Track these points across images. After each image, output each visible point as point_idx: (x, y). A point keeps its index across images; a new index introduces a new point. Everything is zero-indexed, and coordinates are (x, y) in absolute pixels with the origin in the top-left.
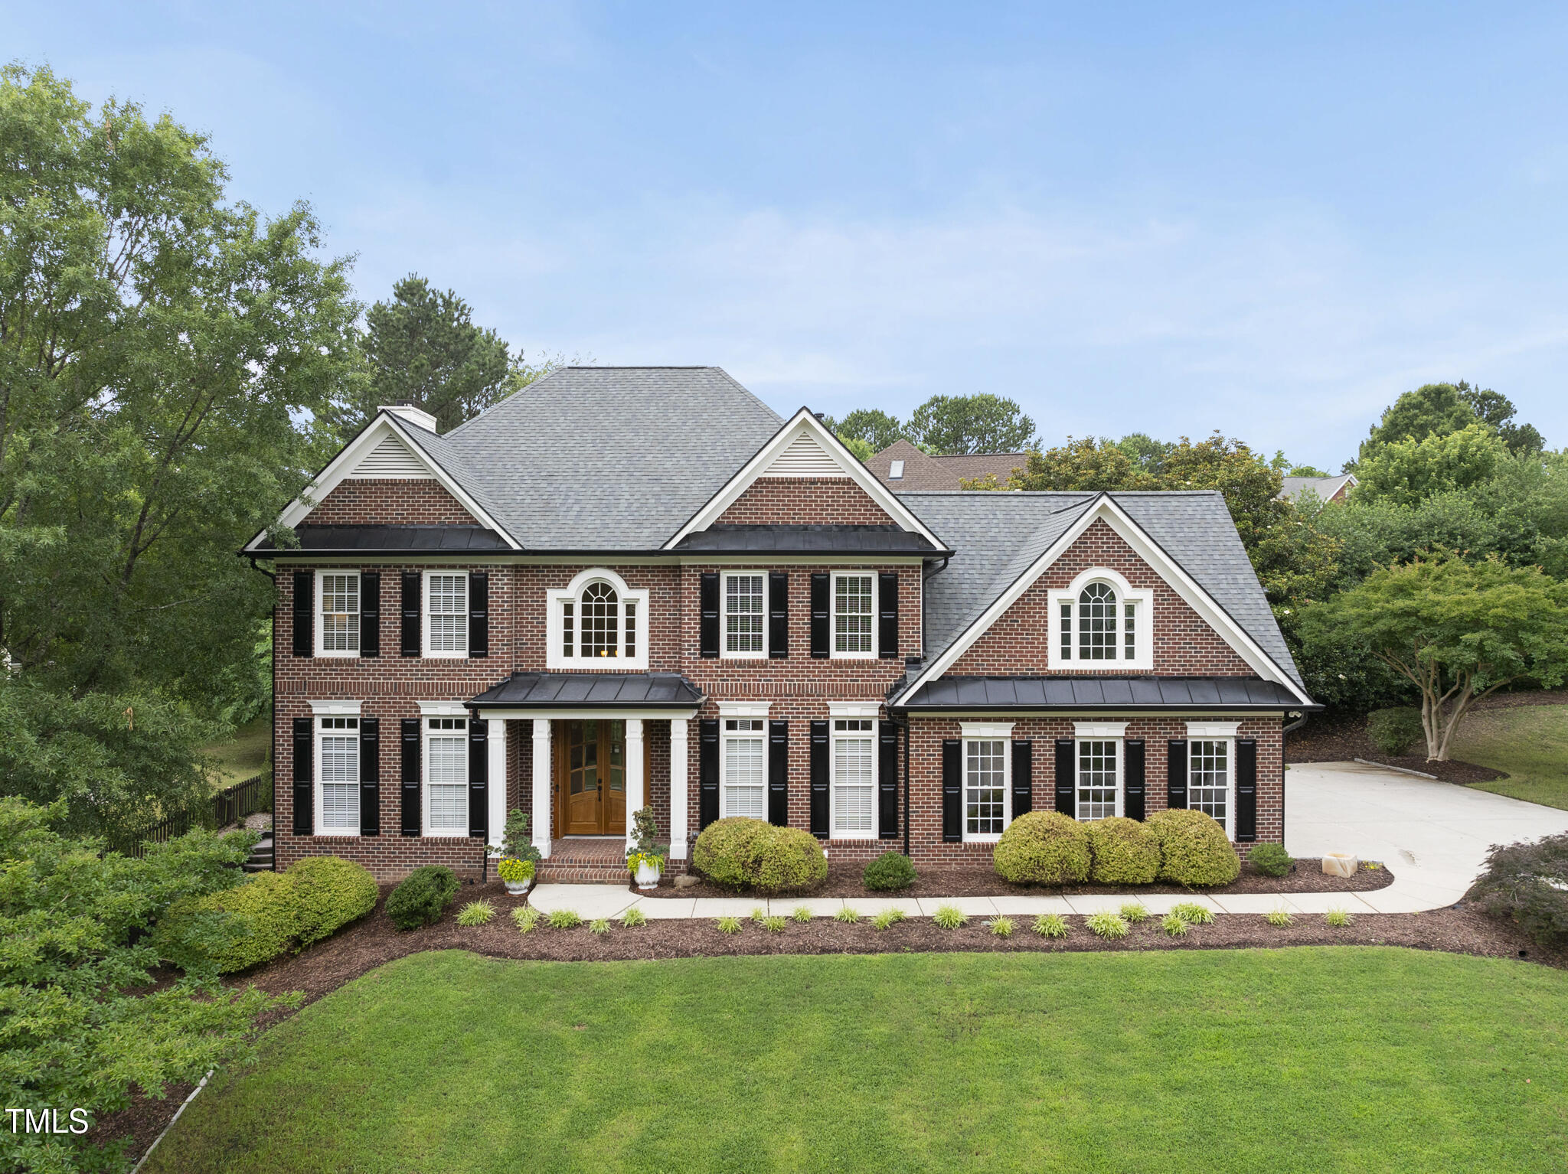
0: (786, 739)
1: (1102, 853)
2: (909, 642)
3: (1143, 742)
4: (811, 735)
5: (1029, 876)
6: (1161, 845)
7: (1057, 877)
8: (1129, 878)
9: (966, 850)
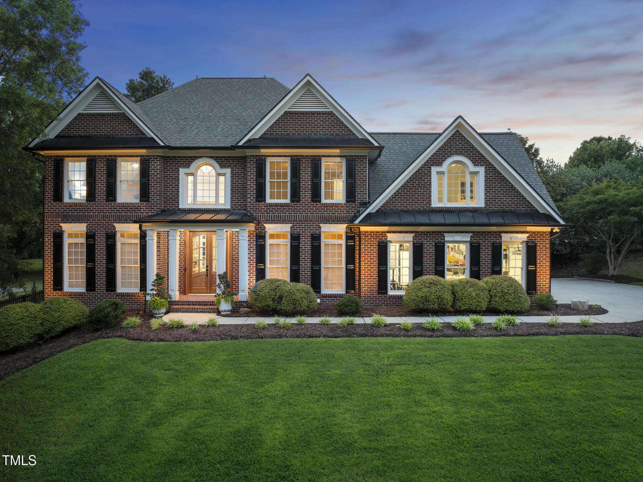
0: (299, 243)
1: (459, 294)
2: (361, 195)
3: (479, 244)
4: (312, 241)
5: (421, 306)
6: (489, 291)
7: (436, 306)
8: (473, 307)
9: (389, 298)
